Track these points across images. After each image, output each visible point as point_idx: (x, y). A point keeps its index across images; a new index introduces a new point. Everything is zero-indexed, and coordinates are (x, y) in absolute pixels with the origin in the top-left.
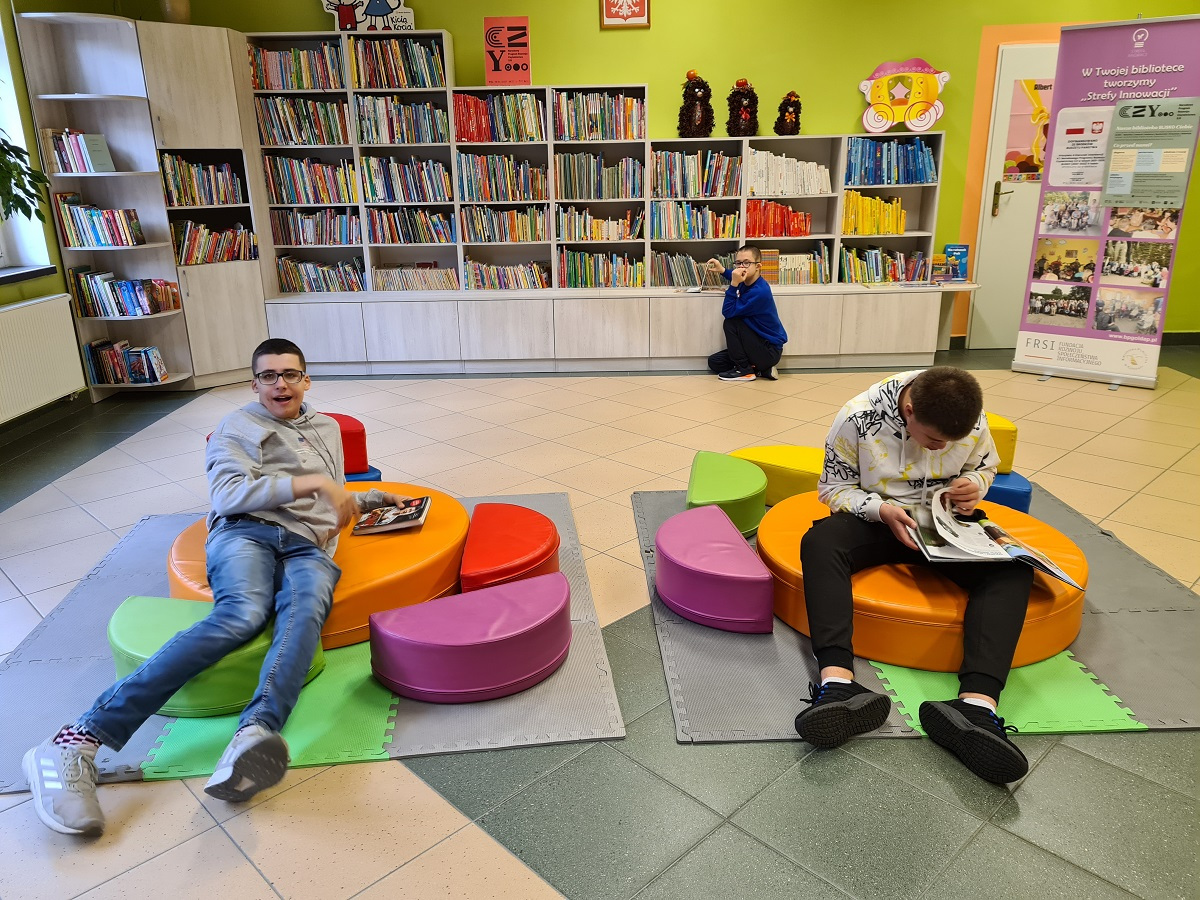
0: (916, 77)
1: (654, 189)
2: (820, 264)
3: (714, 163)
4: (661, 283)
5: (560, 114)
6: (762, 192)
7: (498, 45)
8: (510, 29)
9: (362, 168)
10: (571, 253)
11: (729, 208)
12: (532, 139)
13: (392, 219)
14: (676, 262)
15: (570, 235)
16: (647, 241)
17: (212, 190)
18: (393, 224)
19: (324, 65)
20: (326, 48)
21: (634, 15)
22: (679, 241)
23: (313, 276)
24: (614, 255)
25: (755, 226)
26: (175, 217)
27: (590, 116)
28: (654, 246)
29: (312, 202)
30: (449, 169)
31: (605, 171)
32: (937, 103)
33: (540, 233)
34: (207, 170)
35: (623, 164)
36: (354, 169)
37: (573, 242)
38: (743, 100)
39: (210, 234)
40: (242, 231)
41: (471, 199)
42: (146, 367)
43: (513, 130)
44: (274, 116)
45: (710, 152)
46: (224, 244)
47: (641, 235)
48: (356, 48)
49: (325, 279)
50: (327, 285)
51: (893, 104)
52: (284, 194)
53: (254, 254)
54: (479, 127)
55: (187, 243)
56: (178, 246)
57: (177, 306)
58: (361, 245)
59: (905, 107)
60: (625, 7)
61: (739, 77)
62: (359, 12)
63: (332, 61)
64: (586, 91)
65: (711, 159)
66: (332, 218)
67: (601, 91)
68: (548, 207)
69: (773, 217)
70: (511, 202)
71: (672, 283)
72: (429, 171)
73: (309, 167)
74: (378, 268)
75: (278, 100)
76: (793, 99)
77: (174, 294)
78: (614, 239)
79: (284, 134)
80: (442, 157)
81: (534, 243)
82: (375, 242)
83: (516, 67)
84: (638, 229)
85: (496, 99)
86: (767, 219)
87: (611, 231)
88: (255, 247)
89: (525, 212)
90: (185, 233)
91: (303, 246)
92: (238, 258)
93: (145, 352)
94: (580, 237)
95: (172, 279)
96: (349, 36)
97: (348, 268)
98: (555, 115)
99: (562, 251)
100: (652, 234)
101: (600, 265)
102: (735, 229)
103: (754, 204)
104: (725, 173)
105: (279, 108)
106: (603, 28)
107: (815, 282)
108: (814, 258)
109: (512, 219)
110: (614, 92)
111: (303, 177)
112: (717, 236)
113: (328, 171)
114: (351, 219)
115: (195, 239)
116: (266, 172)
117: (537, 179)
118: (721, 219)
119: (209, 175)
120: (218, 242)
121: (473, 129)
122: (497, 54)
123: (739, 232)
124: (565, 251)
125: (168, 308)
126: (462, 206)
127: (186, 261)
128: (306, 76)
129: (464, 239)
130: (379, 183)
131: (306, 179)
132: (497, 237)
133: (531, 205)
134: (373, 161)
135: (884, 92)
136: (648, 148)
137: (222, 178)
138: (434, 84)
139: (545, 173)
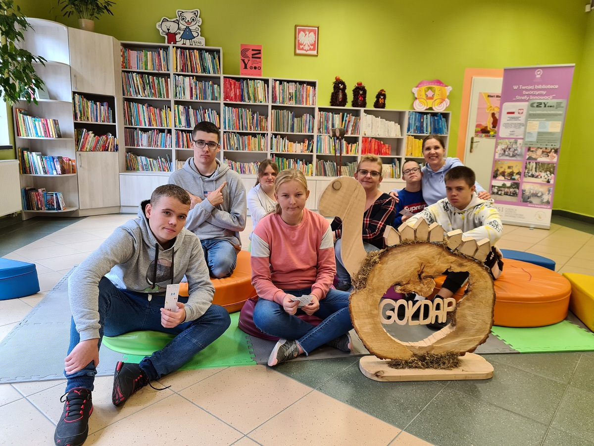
0: (437, 87)
1: (319, 129)
2: (395, 169)
3: (347, 119)
4: (321, 175)
5: (275, 91)
6: (370, 134)
7: (247, 57)
8: (253, 50)
9: (175, 110)
10: (277, 158)
11: (353, 140)
12: (261, 102)
13: (188, 137)
14: (328, 165)
15: (277, 149)
16: (315, 154)
17: (97, 114)
18: (189, 139)
19: (160, 59)
20: (161, 52)
21: (310, 50)
22: (330, 155)
23: (144, 163)
24: (298, 160)
25: (365, 150)
26: (78, 126)
27: (290, 93)
28: (318, 157)
29: (147, 125)
30: (219, 114)
31: (295, 119)
32: (447, 99)
33: (262, 147)
34: (96, 104)
35: (304, 117)
36: (170, 110)
37: (278, 152)
38: (360, 92)
39: (94, 136)
40: (110, 136)
41: (229, 129)
42: (55, 202)
43: (252, 97)
44: (132, 83)
45: (346, 114)
46: (101, 142)
47: (312, 151)
48: (176, 53)
49: (151, 165)
50: (152, 168)
51: (427, 99)
52: (133, 121)
53: (116, 149)
54: (235, 95)
55: (82, 140)
56: (78, 141)
57: (74, 172)
58: (171, 149)
59: (432, 101)
60: (307, 46)
61: (359, 81)
62: (178, 37)
63: (164, 58)
64: (288, 82)
65: (346, 117)
66: (157, 134)
67: (295, 82)
68: (267, 135)
69: (374, 146)
70: (249, 131)
71: (325, 175)
72: (209, 114)
73: (148, 108)
74: (178, 161)
75: (134, 74)
76: (383, 92)
77: (73, 166)
78: (299, 152)
79: (136, 91)
80: (216, 107)
81: (260, 152)
82: (179, 147)
83: (255, 68)
84: (311, 148)
85: (245, 82)
86: (371, 146)
87: (297, 149)
88: (117, 145)
89: (256, 137)
90: (82, 135)
91: (140, 147)
92: (107, 150)
93: (56, 194)
94: (282, 150)
95: (73, 158)
96: (173, 47)
97: (163, 159)
98: (273, 92)
99: (273, 157)
100: (317, 150)
101: (291, 164)
102: (356, 151)
103: (365, 139)
104: (352, 124)
105: (135, 78)
106: (296, 54)
107: (393, 177)
108: (393, 167)
109: (249, 140)
110: (301, 83)
111: (144, 113)
112: (348, 153)
113: (157, 111)
114: (167, 135)
115: (87, 138)
116: (124, 109)
117: (263, 121)
118: (350, 145)
119: (97, 107)
120: (98, 142)
121: (232, 95)
122: (246, 61)
123: (358, 152)
124: (274, 156)
125: (69, 173)
126: (225, 132)
127: (81, 149)
128: (149, 64)
129: (224, 148)
130: (183, 118)
131: (145, 114)
132: (241, 148)
133: (259, 134)
134: (181, 108)
135: (423, 93)
136: (317, 110)
137: (104, 109)
138: (214, 72)
139: (267, 118)
